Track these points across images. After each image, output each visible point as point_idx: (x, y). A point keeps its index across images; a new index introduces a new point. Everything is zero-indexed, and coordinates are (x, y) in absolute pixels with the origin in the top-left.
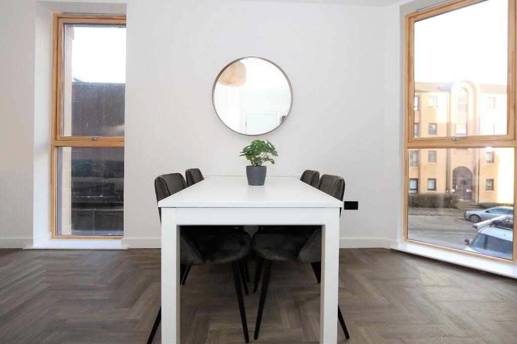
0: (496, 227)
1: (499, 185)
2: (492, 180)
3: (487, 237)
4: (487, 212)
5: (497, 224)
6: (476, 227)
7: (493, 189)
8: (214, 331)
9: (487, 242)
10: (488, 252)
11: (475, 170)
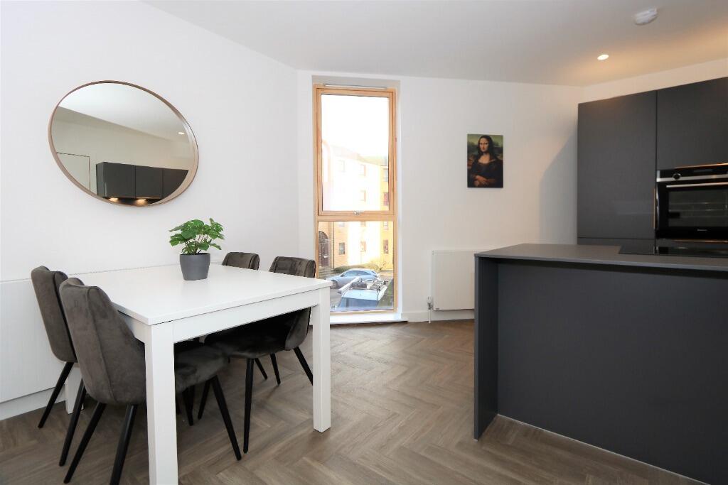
0: (354, 289)
1: (349, 249)
2: (344, 244)
3: (348, 300)
4: (342, 276)
5: (354, 286)
6: (340, 293)
7: (344, 253)
8: (186, 475)
9: (348, 302)
10: (350, 308)
11: (330, 233)
